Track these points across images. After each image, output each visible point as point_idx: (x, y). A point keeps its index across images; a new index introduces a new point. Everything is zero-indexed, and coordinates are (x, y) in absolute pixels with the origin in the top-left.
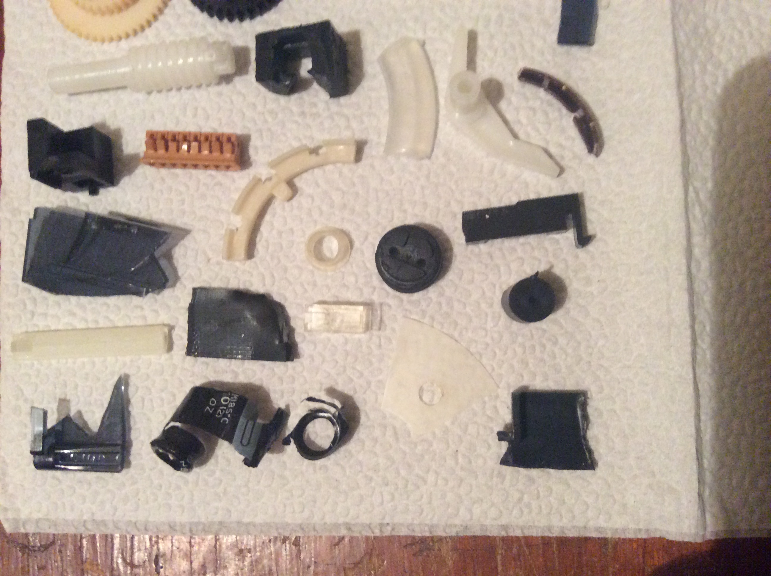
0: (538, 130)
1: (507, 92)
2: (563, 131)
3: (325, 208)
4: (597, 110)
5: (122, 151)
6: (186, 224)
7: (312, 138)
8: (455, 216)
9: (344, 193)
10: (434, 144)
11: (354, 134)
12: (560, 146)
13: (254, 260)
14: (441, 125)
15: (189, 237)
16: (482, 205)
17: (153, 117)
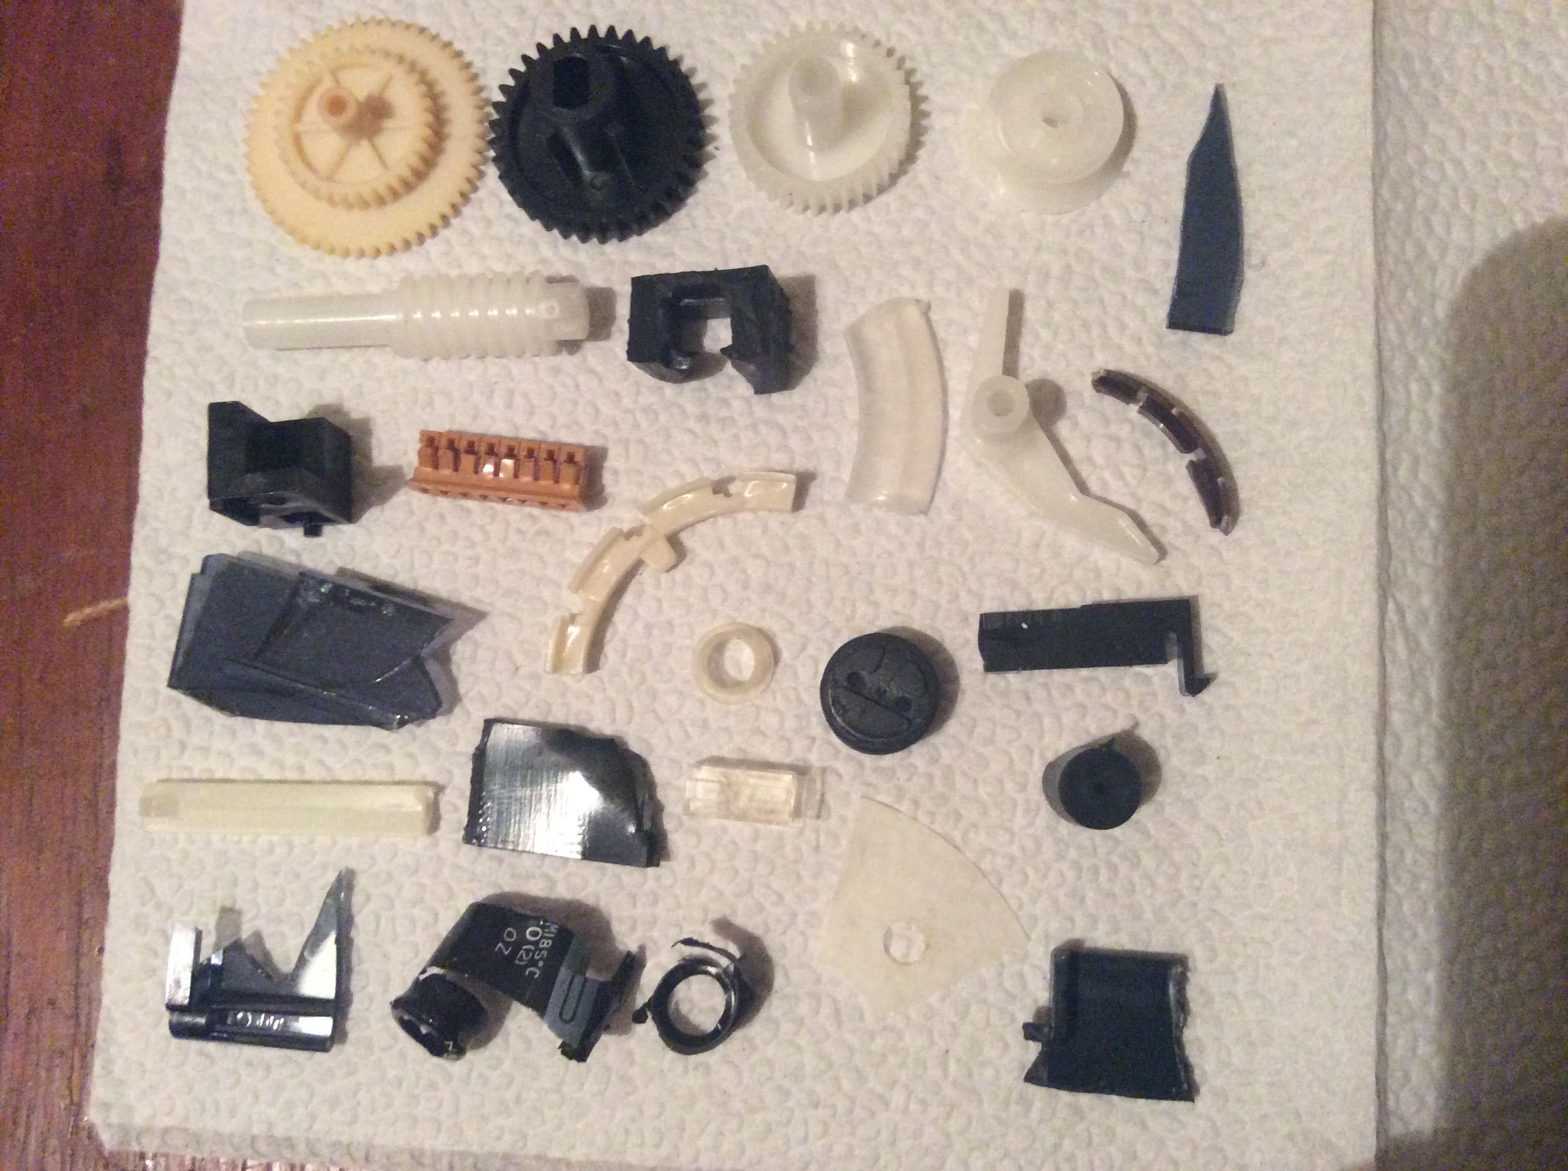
0: (1121, 476)
1: (1070, 403)
2: (1168, 481)
3: (731, 587)
4: (1232, 452)
5: (368, 457)
6: (478, 601)
7: (717, 462)
8: (965, 619)
9: (768, 563)
10: (935, 486)
11: (793, 460)
12: (1162, 507)
13: (598, 673)
14: (950, 455)
15: (482, 625)
16: (1016, 603)
17: (431, 403)
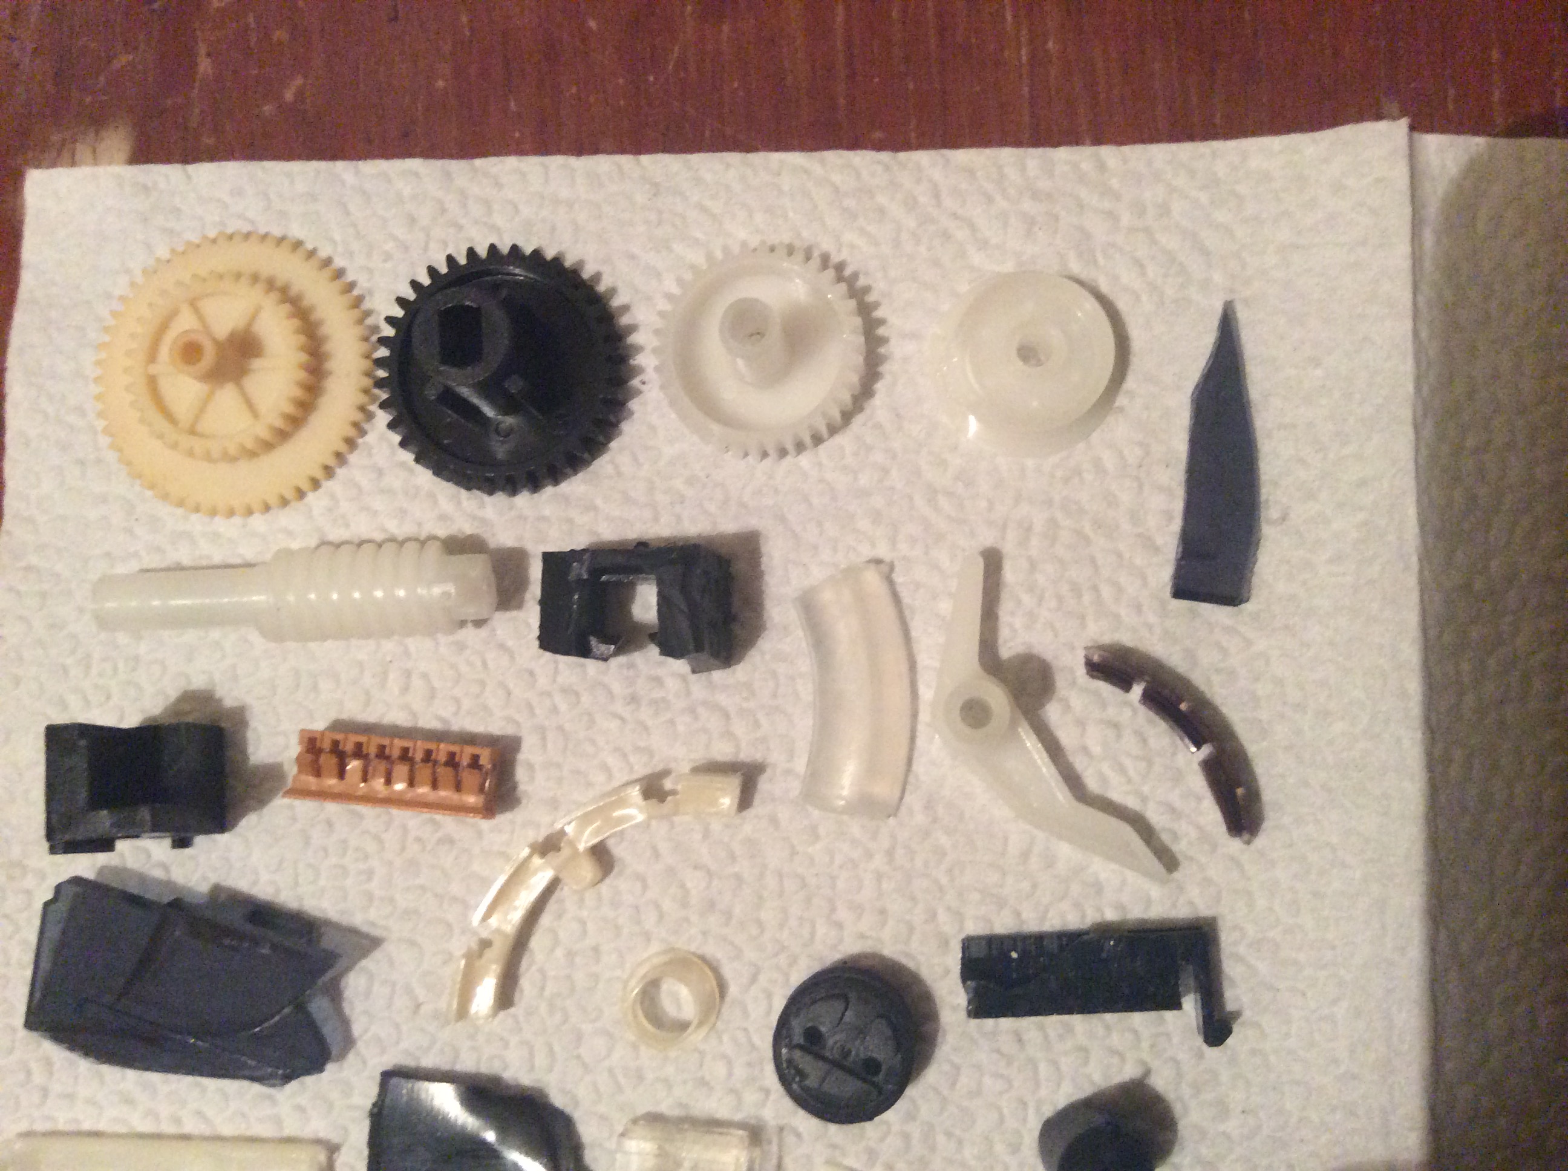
0: (1122, 770)
1: (1061, 682)
2: (1177, 777)
3: (667, 905)
4: (1253, 745)
5: (244, 752)
6: (373, 924)
7: (649, 752)
8: (945, 943)
9: (709, 873)
10: (905, 783)
11: (738, 747)
12: (1172, 810)
13: (512, 1010)
14: (920, 742)
15: (377, 954)
16: (1003, 924)
17: (315, 687)
